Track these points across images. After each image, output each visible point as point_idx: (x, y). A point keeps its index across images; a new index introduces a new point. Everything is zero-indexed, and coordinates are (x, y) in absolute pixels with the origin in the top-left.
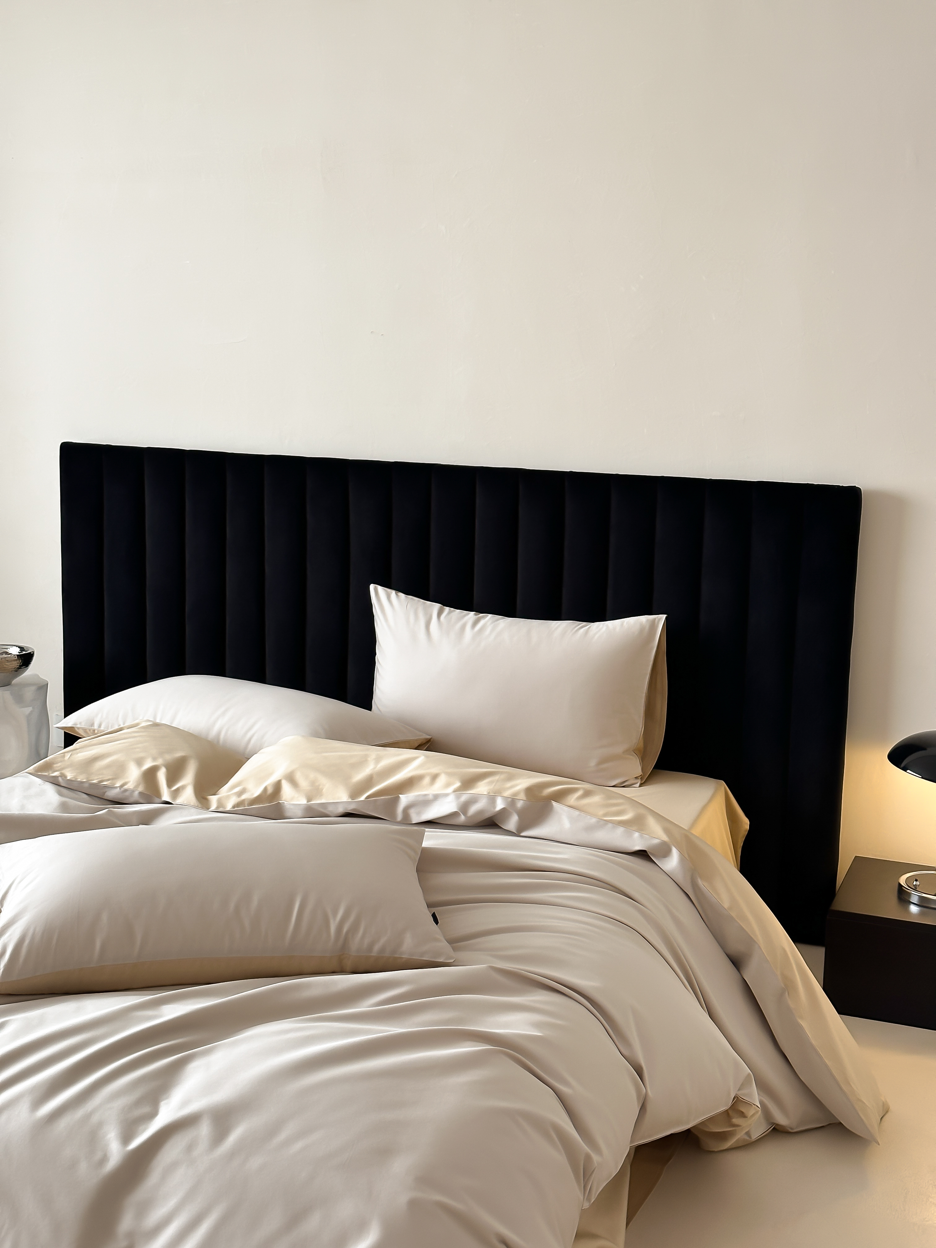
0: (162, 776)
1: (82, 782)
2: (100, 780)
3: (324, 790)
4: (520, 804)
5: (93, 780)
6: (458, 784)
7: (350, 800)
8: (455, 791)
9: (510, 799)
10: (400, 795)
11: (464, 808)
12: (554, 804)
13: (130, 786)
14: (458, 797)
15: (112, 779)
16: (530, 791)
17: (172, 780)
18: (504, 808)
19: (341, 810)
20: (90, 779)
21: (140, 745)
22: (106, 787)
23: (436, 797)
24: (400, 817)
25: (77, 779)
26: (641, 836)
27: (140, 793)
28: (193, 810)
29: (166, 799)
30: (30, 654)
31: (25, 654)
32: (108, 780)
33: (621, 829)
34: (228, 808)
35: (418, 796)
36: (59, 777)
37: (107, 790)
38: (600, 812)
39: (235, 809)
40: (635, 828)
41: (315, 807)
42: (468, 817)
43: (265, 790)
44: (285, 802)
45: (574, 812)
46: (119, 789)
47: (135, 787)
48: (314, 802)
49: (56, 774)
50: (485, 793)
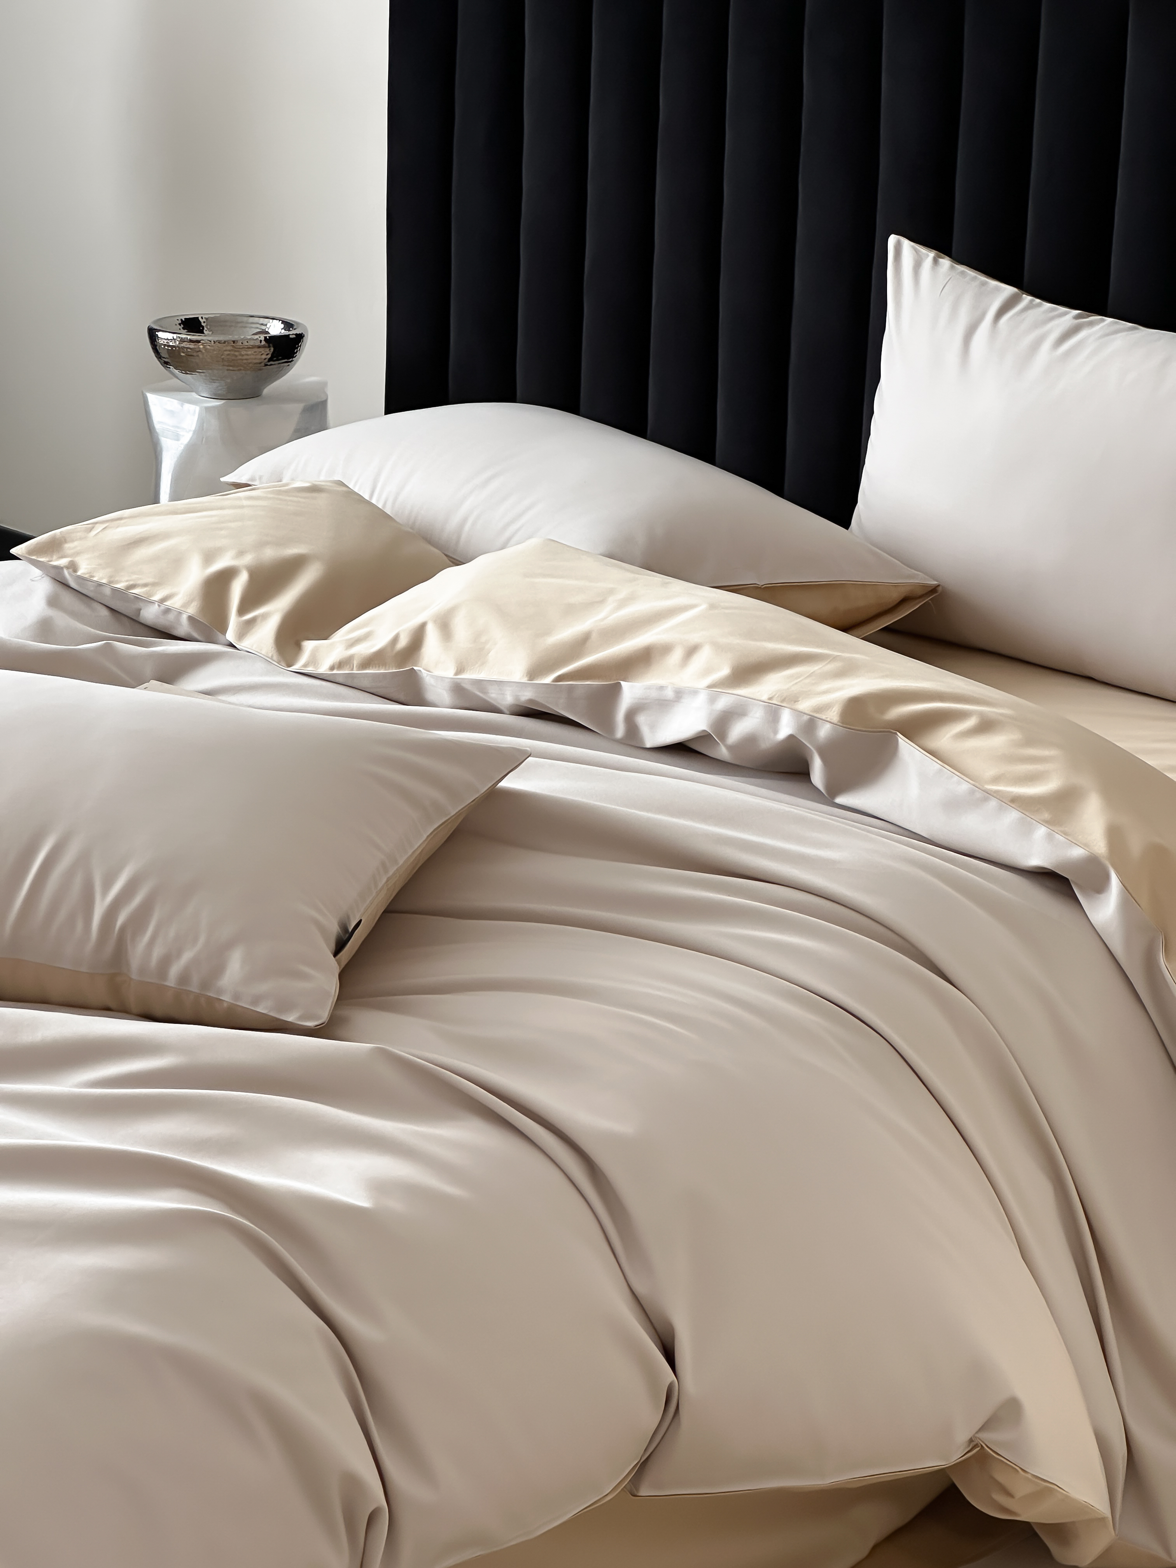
0: (237, 588)
1: (100, 585)
2: (131, 583)
3: (490, 654)
4: (824, 731)
5: (117, 582)
6: (725, 671)
7: (525, 680)
8: (710, 687)
9: (806, 718)
10: (622, 683)
11: (723, 722)
12: (899, 739)
13: (175, 603)
14: (712, 700)
15: (154, 584)
16: (855, 707)
17: (251, 600)
18: (791, 737)
19: (508, 698)
20: (117, 578)
21: (233, 525)
22: (137, 598)
23: (679, 694)
25: (93, 577)
26: (1049, 837)
27: (191, 619)
28: (260, 665)
29: (230, 636)
30: (300, 337)
31: (291, 336)
32: (145, 585)
33: (1013, 815)
34: (323, 669)
35: (649, 688)
36: (67, 568)
37: (141, 605)
38: (988, 771)
39: (335, 672)
40: (1046, 816)
41: (468, 686)
42: (730, 748)
43: (395, 640)
44: (423, 671)
45: (934, 765)
46: (159, 606)
47: (182, 606)
48: (466, 676)
49: (63, 562)
50: (764, 698)
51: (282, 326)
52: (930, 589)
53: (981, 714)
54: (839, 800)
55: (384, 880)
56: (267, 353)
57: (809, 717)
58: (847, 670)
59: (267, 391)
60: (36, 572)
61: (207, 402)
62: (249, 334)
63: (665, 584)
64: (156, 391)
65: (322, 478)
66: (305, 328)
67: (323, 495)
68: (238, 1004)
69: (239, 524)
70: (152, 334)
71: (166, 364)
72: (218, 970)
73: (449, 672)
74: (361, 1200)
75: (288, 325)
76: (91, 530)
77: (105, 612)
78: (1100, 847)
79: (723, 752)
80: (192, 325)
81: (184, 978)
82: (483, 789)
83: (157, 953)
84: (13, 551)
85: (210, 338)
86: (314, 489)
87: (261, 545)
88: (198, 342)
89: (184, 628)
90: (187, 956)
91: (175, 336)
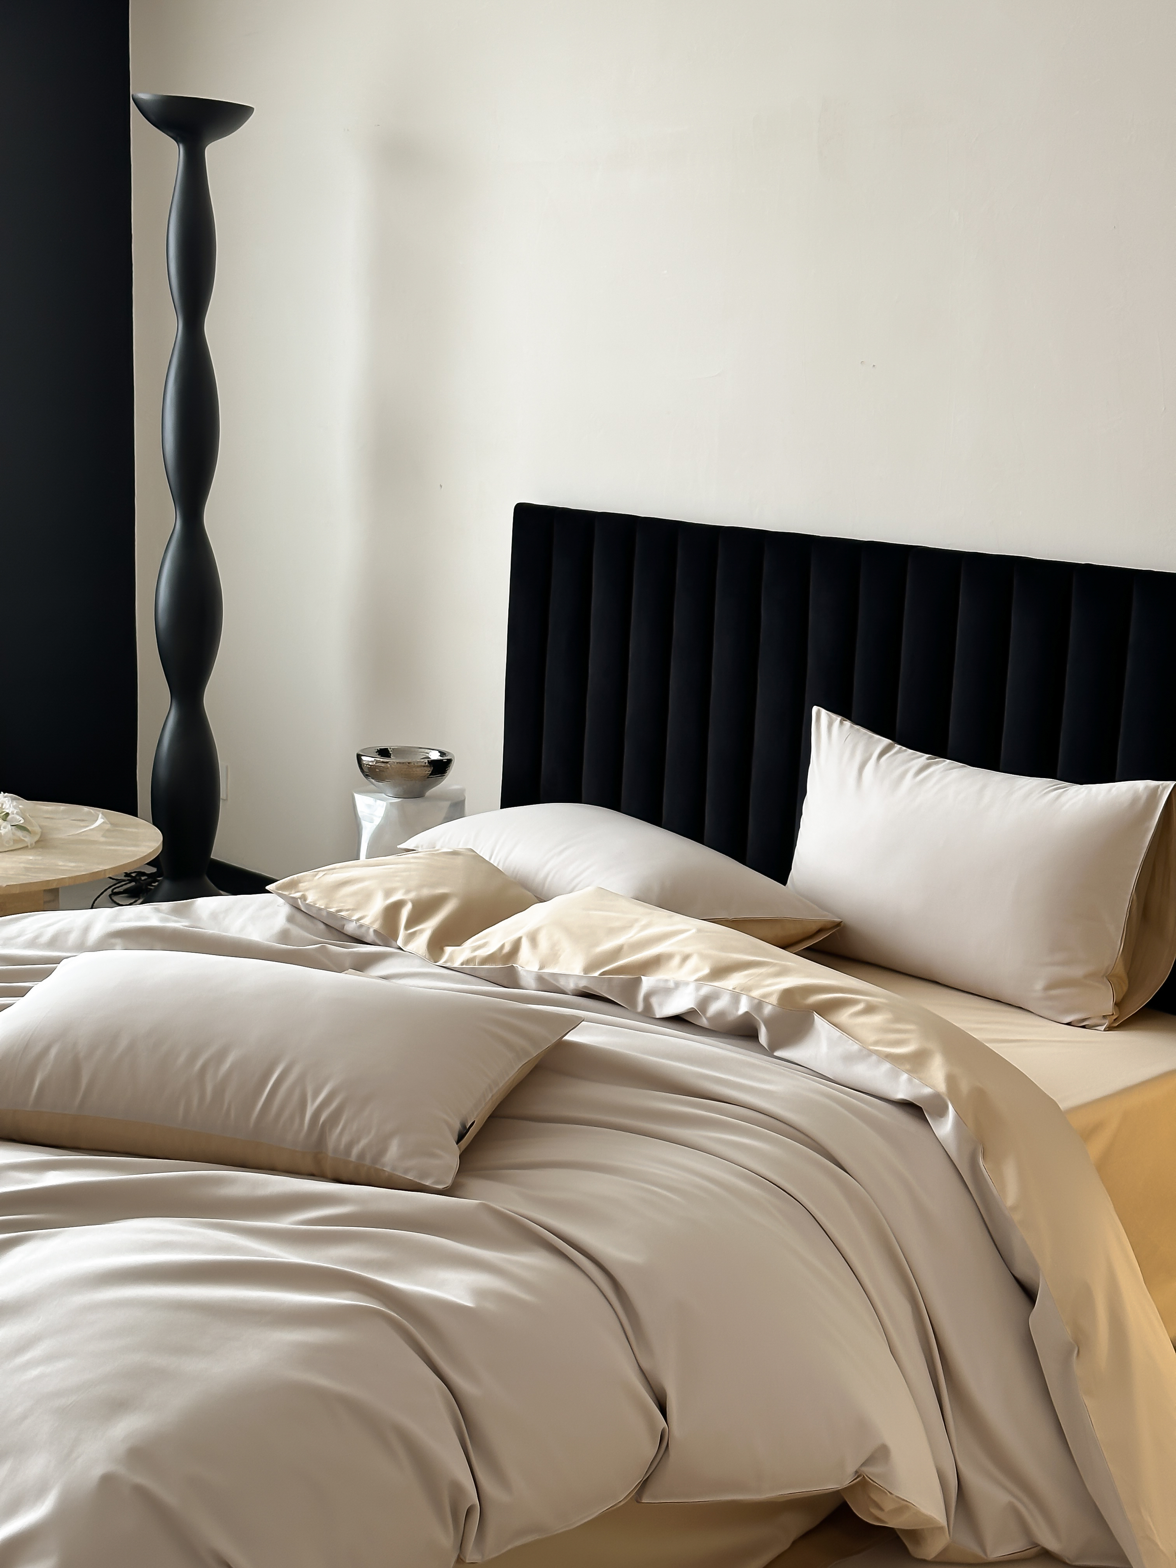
0: (405, 913)
1: (320, 909)
2: (339, 908)
3: (561, 958)
4: (767, 1010)
5: (330, 908)
6: (706, 971)
7: (582, 974)
8: (696, 980)
9: (756, 1001)
10: (641, 978)
11: (704, 1002)
12: (816, 1017)
13: (366, 921)
14: (698, 989)
15: (353, 910)
16: (788, 995)
17: (413, 921)
18: (747, 1013)
19: (571, 985)
20: (331, 906)
21: (404, 874)
22: (343, 918)
23: (677, 985)
24: (640, 1007)
26: (910, 1081)
27: (375, 931)
28: (417, 961)
29: (400, 942)
30: (449, 761)
31: (444, 760)
32: (347, 910)
33: (886, 1066)
34: (457, 964)
35: (659, 980)
36: (300, 898)
37: (345, 922)
38: (872, 1037)
39: (464, 966)
40: (908, 1067)
41: (546, 977)
42: (708, 1019)
43: (502, 947)
44: (519, 967)
45: (836, 1033)
46: (356, 923)
47: (371, 923)
48: (546, 970)
49: (298, 895)
50: (731, 988)
51: (439, 754)
52: (836, 924)
53: (867, 1002)
54: (776, 1054)
55: (490, 1096)
56: (429, 770)
57: (758, 1000)
58: (783, 972)
59: (429, 793)
60: (281, 901)
61: (391, 799)
62: (418, 759)
63: (670, 917)
64: (360, 792)
65: (460, 847)
66: (454, 757)
67: (461, 857)
68: (394, 1173)
69: (407, 873)
70: (359, 757)
71: (366, 776)
72: (382, 1152)
73: (535, 968)
74: (467, 1302)
75: (442, 754)
76: (316, 875)
77: (322, 926)
78: (942, 1087)
79: (704, 1022)
80: (384, 753)
81: (362, 1155)
82: (554, 1041)
83: (345, 1139)
84: (267, 888)
85: (394, 761)
86: (455, 853)
87: (420, 887)
88: (387, 762)
89: (371, 936)
90: (363, 1143)
91: (373, 759)
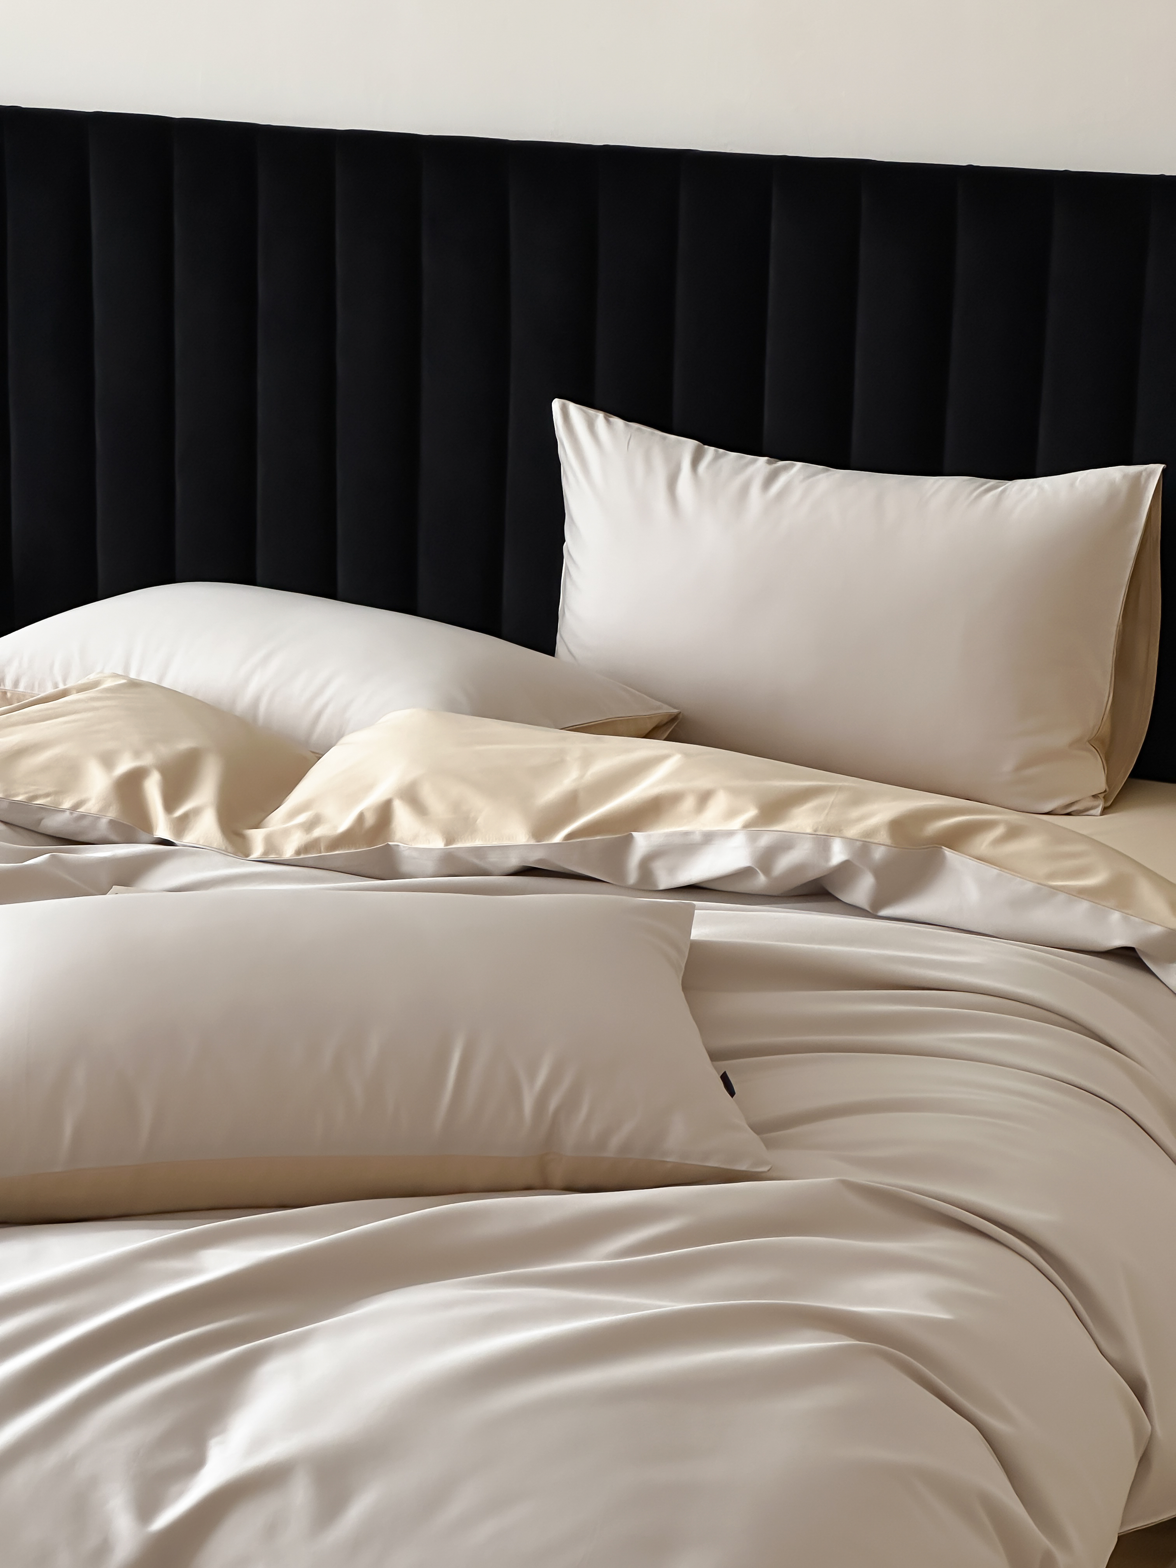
0: (153, 789)
2: (31, 794)
3: (478, 822)
4: (878, 854)
5: (17, 795)
6: (752, 812)
7: (532, 842)
8: (746, 826)
9: (858, 844)
10: (634, 833)
11: (766, 859)
12: (946, 852)
13: (92, 807)
15: (56, 793)
16: (897, 826)
17: (173, 796)
18: (846, 862)
19: (514, 861)
20: (13, 792)
22: (42, 808)
23: (709, 838)
24: (633, 876)
26: (1124, 919)
27: (112, 822)
28: (219, 858)
29: (162, 834)
32: (47, 795)
33: (1083, 905)
34: (287, 855)
35: (668, 834)
38: (1040, 869)
39: (302, 856)
40: (1115, 902)
41: (462, 855)
42: (771, 880)
43: (359, 818)
44: (398, 846)
46: (71, 813)
47: (101, 810)
48: (458, 845)
50: (809, 830)
52: (672, 715)
53: (1006, 822)
54: (884, 912)
57: (861, 843)
72: (661, 1134)
73: (438, 843)
78: (1173, 922)
81: (625, 1147)
83: (596, 1127)
86: (133, 685)
90: (627, 1126)
